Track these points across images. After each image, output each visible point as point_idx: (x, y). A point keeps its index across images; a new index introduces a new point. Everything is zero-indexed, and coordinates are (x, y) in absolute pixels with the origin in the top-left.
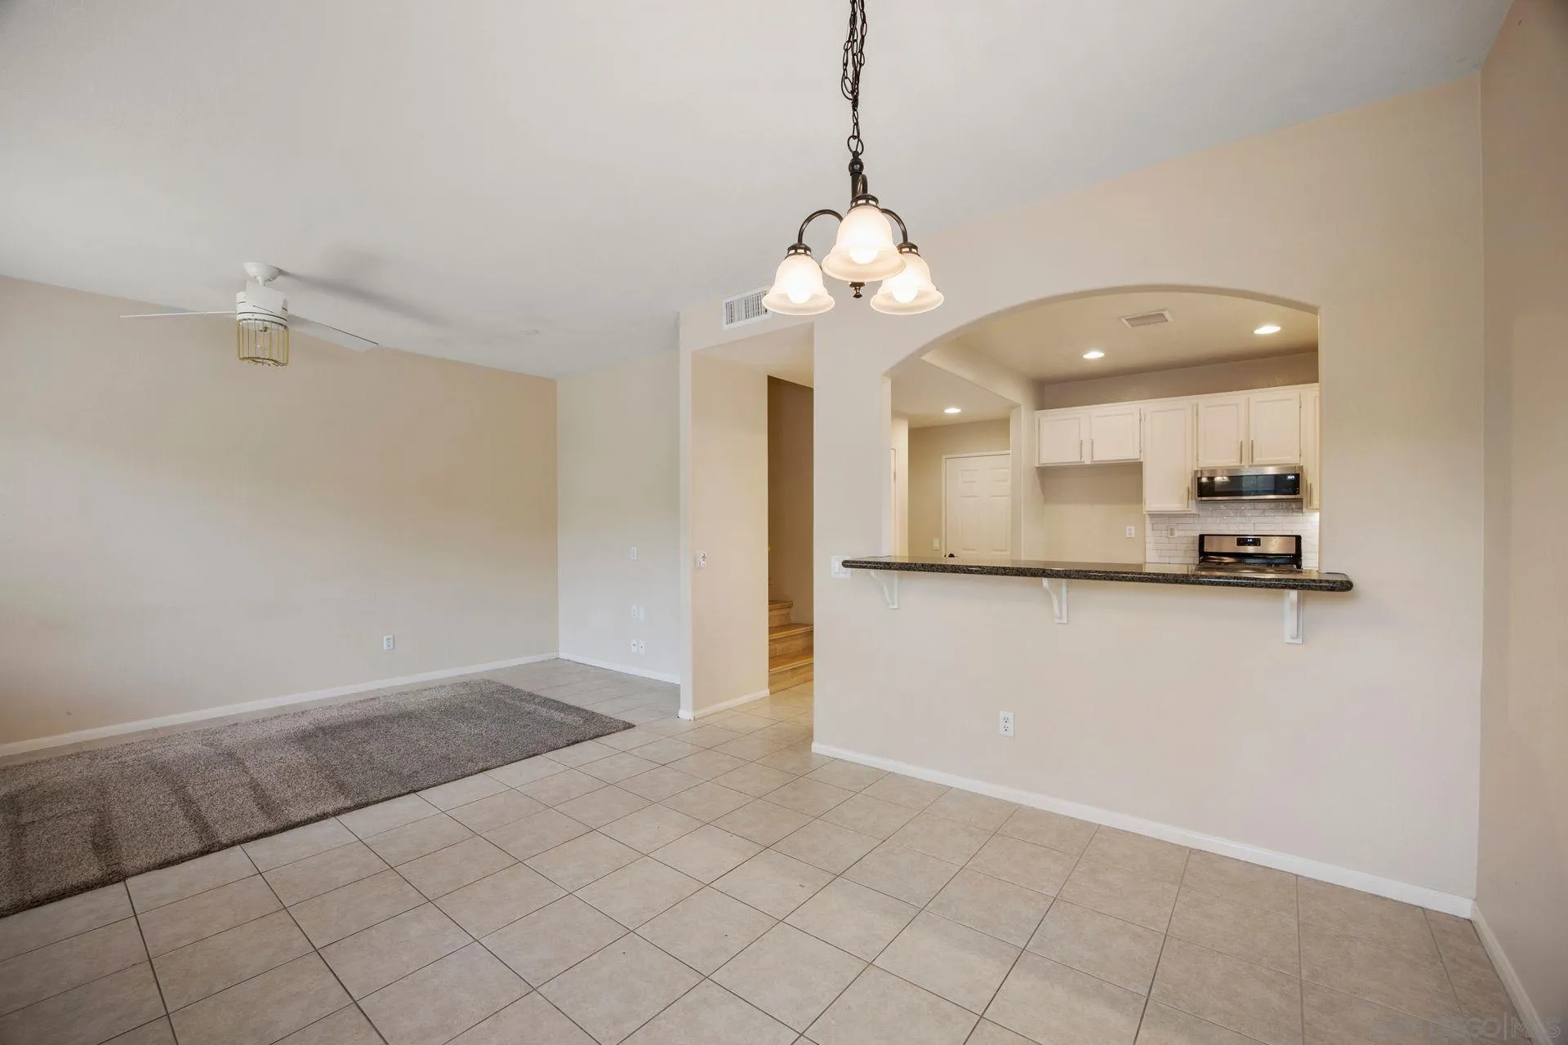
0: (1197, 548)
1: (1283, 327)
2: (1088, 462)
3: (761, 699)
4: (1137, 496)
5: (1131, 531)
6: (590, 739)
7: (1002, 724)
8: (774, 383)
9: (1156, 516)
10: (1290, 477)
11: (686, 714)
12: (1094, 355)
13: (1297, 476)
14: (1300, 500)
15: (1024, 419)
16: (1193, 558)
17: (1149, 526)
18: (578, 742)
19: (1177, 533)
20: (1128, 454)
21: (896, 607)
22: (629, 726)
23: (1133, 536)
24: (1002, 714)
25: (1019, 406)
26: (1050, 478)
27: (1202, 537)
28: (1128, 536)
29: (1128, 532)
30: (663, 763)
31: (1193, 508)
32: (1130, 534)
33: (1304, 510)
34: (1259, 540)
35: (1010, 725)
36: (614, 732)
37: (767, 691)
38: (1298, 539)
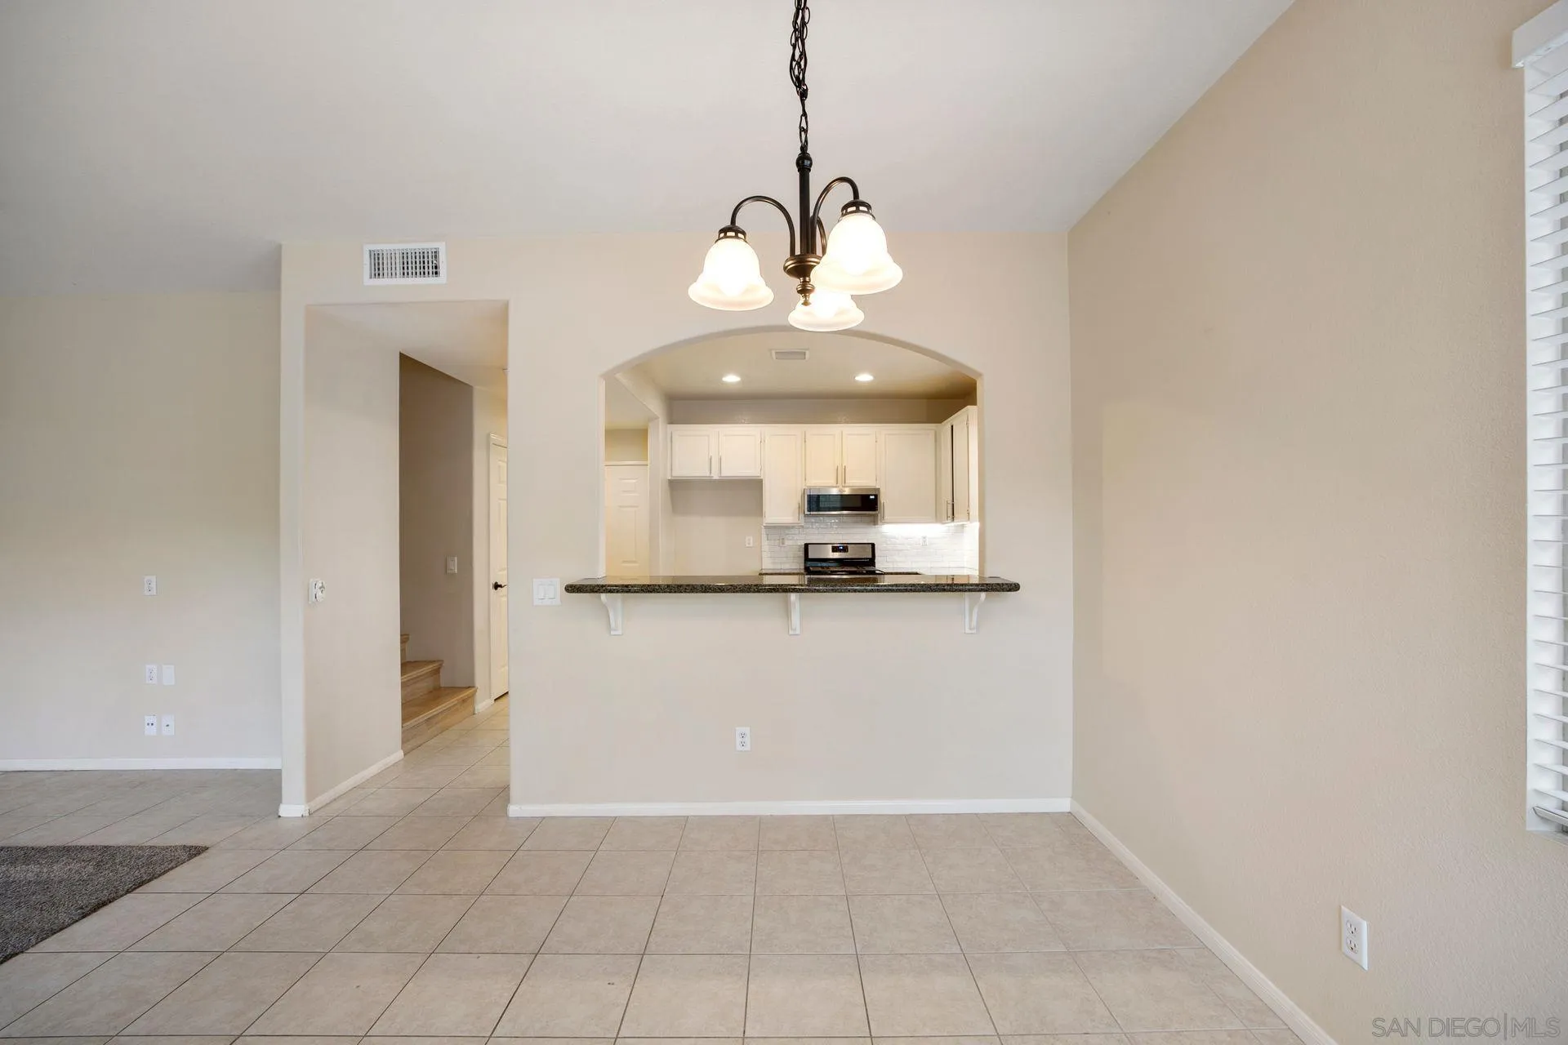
0: (803, 555)
1: (875, 377)
2: (716, 477)
3: (393, 765)
4: (758, 509)
5: (750, 541)
6: (128, 892)
7: (739, 740)
8: (410, 367)
9: (772, 528)
10: (871, 497)
11: (293, 808)
12: (731, 379)
13: (876, 496)
14: (875, 516)
15: (660, 432)
16: (799, 565)
17: (764, 537)
18: (104, 904)
19: (787, 543)
20: (748, 471)
21: (619, 632)
22: (195, 851)
23: (751, 545)
24: (739, 730)
25: (657, 418)
26: (681, 492)
27: (806, 545)
28: (747, 545)
29: (747, 542)
30: (299, 891)
31: (802, 522)
32: (749, 544)
33: (879, 522)
34: (847, 547)
35: (747, 740)
36: (172, 868)
37: (401, 753)
38: (873, 545)
